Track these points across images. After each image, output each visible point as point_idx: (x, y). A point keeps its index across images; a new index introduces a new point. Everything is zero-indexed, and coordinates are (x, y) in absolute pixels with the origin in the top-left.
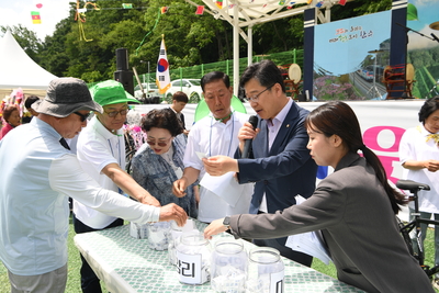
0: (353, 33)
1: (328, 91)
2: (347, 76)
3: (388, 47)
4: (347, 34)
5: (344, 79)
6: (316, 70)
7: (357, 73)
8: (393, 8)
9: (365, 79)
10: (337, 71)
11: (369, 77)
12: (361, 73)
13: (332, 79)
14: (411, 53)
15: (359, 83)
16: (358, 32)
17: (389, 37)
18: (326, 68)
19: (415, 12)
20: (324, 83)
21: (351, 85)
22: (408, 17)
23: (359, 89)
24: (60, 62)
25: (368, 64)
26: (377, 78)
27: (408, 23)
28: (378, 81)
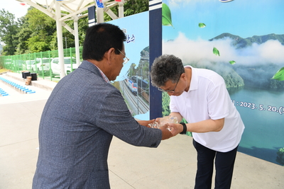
2: (118, 83)
3: (147, 54)
7: (125, 82)
8: (151, 9)
9: (131, 91)
11: (133, 89)
12: (128, 83)
15: (127, 94)
17: (147, 45)
19: (169, 15)
22: (164, 21)
24: (26, 34)
25: (132, 73)
26: (139, 90)
27: (163, 27)
28: (140, 95)
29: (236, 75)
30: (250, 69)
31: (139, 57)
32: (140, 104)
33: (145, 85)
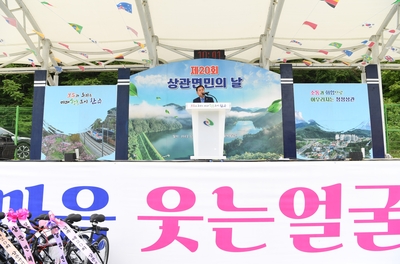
0: (84, 99)
1: (58, 149)
2: (78, 135)
3: (115, 114)
4: (79, 99)
5: (75, 139)
6: (45, 128)
7: (88, 133)
8: (119, 84)
9: (95, 139)
10: (68, 130)
11: (98, 138)
12: (92, 134)
13: (63, 137)
14: (133, 121)
15: (89, 143)
16: (89, 98)
17: (115, 106)
18: (57, 126)
19: (135, 90)
20: (54, 141)
21: (81, 144)
22: (130, 93)
23: (89, 148)
25: (97, 126)
26: (105, 138)
27: (130, 97)
28: (106, 141)
29: (178, 123)
30: (184, 120)
31: (106, 114)
32: (105, 149)
33: (111, 134)
